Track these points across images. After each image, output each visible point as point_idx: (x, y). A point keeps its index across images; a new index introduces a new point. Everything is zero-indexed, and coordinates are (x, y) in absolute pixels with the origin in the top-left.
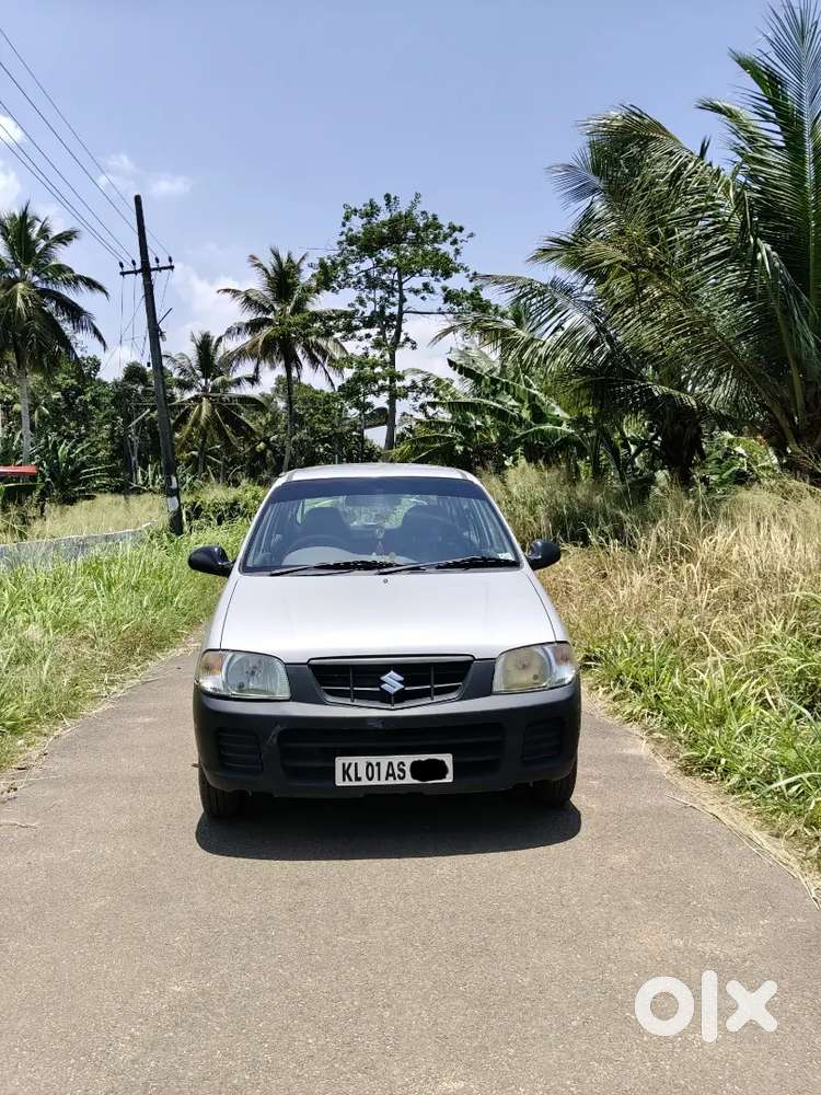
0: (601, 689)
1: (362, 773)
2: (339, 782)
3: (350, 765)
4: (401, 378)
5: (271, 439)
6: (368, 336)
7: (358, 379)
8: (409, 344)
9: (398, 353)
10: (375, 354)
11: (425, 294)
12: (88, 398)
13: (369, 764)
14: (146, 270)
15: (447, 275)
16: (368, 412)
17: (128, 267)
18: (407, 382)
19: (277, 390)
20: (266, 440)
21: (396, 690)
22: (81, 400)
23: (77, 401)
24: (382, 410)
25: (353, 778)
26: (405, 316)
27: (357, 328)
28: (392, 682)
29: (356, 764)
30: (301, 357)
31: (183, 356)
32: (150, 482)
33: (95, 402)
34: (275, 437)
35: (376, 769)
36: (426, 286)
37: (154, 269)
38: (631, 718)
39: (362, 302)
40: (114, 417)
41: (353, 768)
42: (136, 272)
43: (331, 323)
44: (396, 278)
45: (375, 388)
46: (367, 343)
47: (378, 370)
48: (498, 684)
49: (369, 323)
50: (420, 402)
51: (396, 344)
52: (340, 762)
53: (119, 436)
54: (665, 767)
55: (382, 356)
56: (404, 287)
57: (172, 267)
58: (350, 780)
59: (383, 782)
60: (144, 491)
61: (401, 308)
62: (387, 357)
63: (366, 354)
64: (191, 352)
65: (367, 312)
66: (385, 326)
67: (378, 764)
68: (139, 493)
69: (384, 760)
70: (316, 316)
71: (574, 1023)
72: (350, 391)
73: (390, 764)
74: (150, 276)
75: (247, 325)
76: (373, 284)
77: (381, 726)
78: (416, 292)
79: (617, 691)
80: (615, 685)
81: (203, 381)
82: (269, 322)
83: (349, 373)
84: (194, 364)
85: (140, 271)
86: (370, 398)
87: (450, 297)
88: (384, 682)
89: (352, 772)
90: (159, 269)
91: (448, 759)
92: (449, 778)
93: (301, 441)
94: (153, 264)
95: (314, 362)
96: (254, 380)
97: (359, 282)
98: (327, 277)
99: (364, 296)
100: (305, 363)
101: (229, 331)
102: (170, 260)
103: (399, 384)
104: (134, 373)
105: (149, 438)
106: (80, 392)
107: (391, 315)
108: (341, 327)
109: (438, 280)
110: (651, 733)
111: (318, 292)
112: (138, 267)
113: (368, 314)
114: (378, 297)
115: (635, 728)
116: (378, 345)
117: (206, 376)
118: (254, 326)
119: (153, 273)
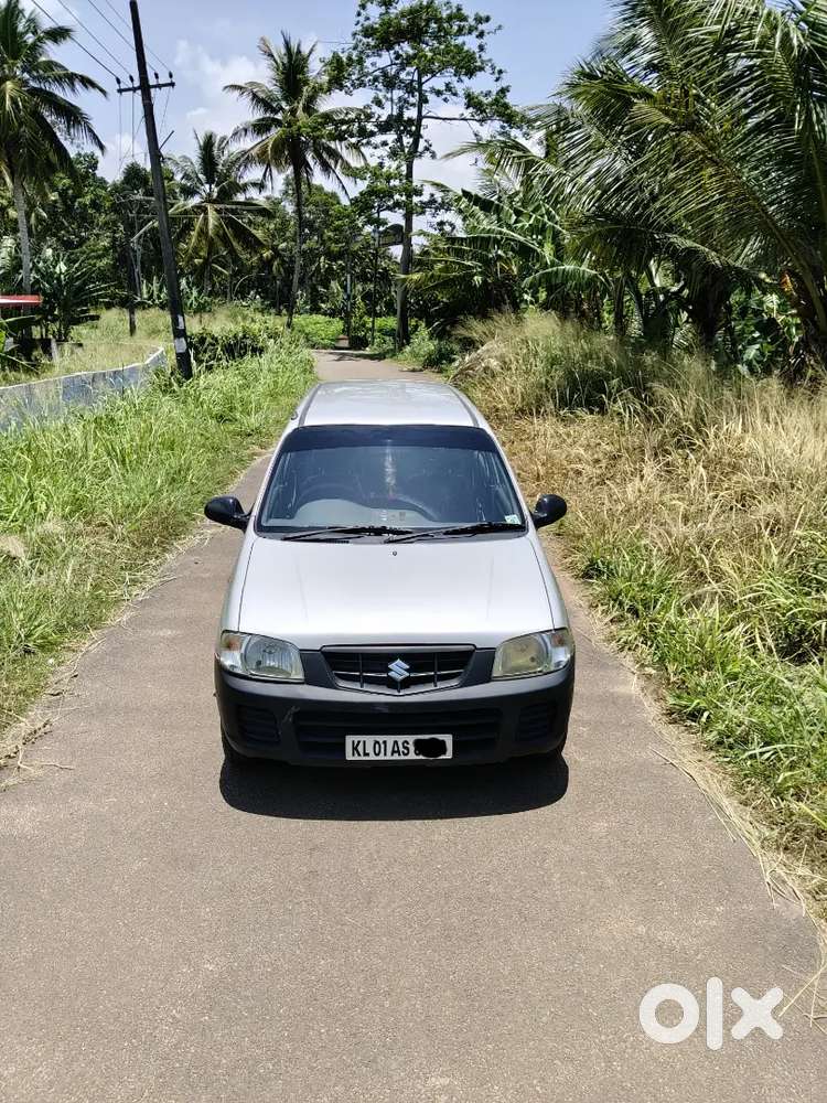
0: (600, 608)
1: (369, 749)
2: (349, 757)
3: (359, 742)
4: (419, 193)
5: (280, 247)
6: (385, 144)
7: (372, 192)
8: (428, 154)
9: (416, 162)
10: (391, 165)
11: (447, 95)
12: (87, 200)
13: (377, 742)
14: (145, 88)
15: (471, 73)
16: (381, 229)
17: (126, 84)
18: (425, 198)
19: (286, 193)
20: (274, 249)
21: (401, 678)
22: (79, 203)
23: (76, 204)
24: (397, 228)
25: (362, 753)
26: (424, 122)
27: (372, 134)
28: (398, 669)
29: (364, 742)
30: (311, 163)
31: (185, 158)
32: (155, 296)
33: (94, 204)
34: (284, 245)
35: (382, 746)
36: (448, 87)
37: (155, 87)
38: (626, 646)
39: (379, 103)
40: (115, 223)
41: (361, 744)
42: (134, 89)
43: (344, 127)
44: (416, 78)
45: (390, 203)
46: (384, 151)
47: (394, 183)
48: (497, 671)
49: (384, 127)
50: (438, 219)
51: (414, 152)
52: (349, 740)
53: (121, 246)
54: (652, 711)
55: (398, 167)
56: (425, 87)
57: (172, 84)
58: (359, 755)
59: (389, 757)
60: (149, 306)
61: (420, 112)
62: (404, 168)
63: (381, 165)
64: (194, 155)
65: (383, 114)
66: (402, 132)
67: (385, 742)
68: (144, 308)
69: (390, 739)
70: (327, 117)
71: (544, 1019)
72: (363, 204)
73: (396, 742)
74: (149, 94)
75: (254, 126)
76: (390, 82)
77: (386, 711)
78: (439, 93)
79: (615, 614)
80: (613, 606)
81: (207, 186)
82: (278, 123)
83: (363, 186)
84: (197, 167)
85: (139, 88)
86: (384, 215)
87: (472, 101)
88: (391, 670)
89: (360, 748)
90: (159, 86)
91: (448, 739)
92: (449, 755)
93: (311, 250)
94: (152, 81)
95: (326, 168)
96: (261, 186)
97: (376, 79)
98: (339, 73)
99: (381, 96)
100: (317, 169)
101: (235, 134)
102: (171, 76)
103: (416, 199)
104: (134, 175)
105: (152, 247)
106: (79, 194)
107: (410, 120)
108: (355, 132)
109: (460, 80)
110: (643, 666)
111: (329, 90)
112: (137, 83)
113: (384, 118)
114: (395, 98)
115: (628, 659)
116: (393, 154)
117: (210, 181)
118: (261, 127)
119: (152, 90)
